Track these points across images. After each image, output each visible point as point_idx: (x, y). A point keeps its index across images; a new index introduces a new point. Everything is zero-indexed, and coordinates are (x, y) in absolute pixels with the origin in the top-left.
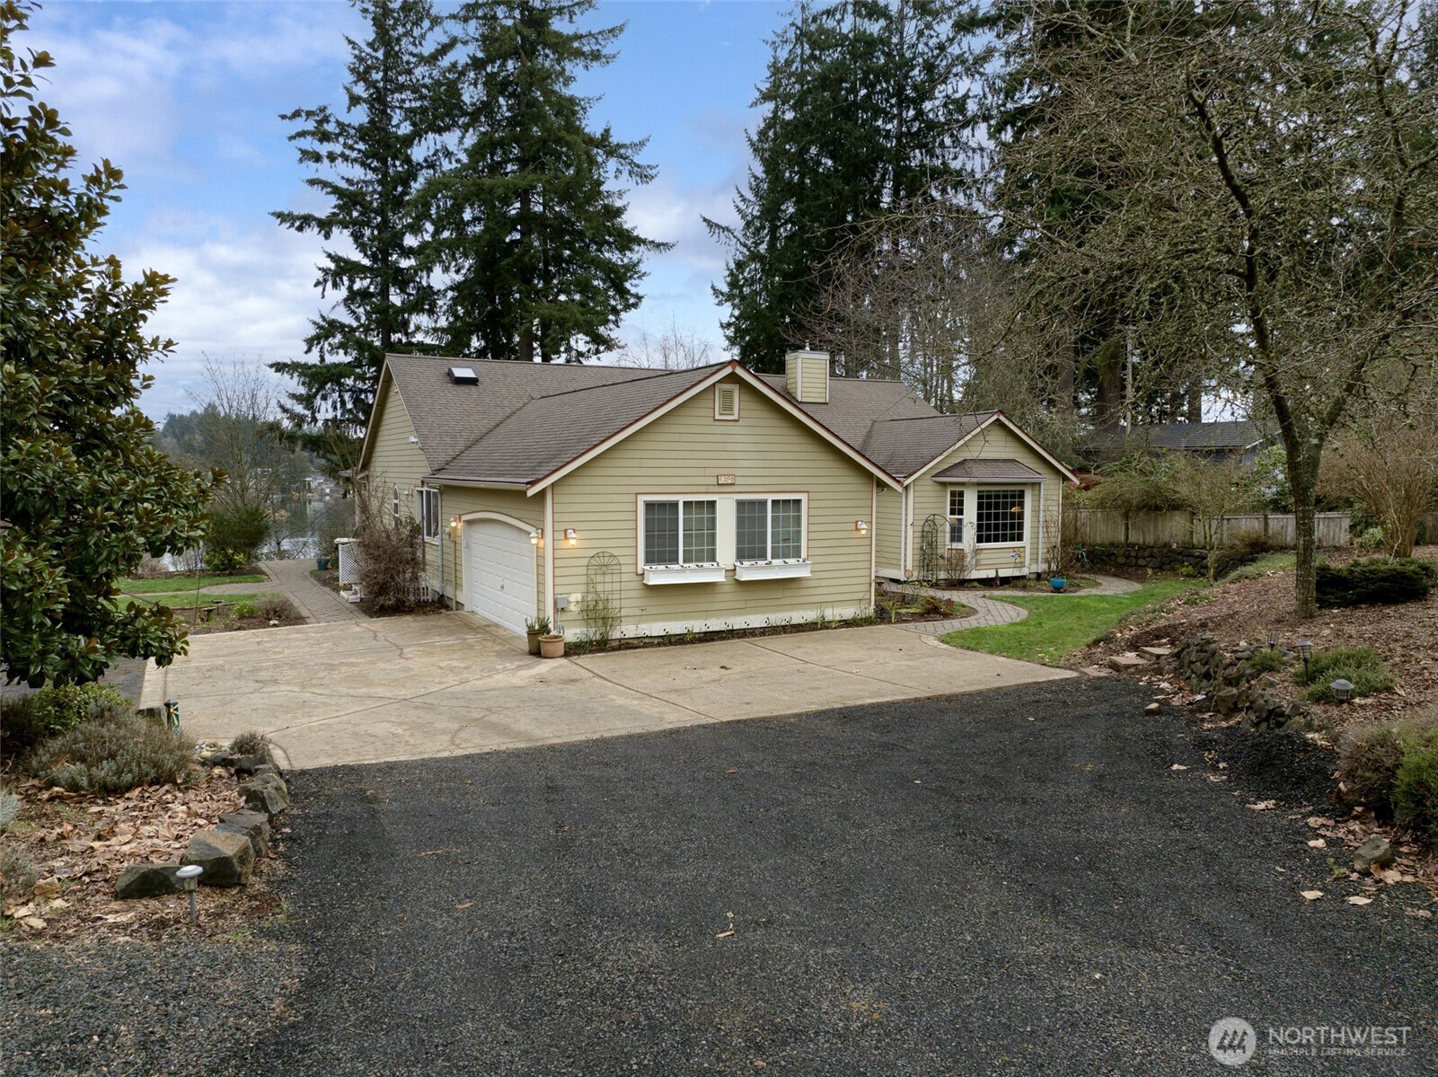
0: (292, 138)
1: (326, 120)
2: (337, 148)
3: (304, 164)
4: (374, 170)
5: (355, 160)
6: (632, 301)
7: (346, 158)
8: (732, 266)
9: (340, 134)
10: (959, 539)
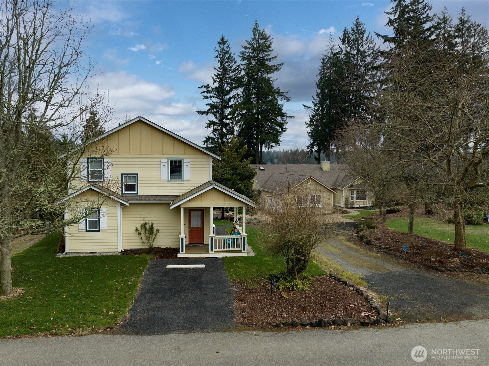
0: (201, 93)
1: (209, 87)
2: (212, 95)
3: (204, 99)
4: (220, 99)
5: (216, 97)
6: (284, 130)
7: (214, 97)
8: (311, 116)
9: (212, 91)
10: (353, 200)
